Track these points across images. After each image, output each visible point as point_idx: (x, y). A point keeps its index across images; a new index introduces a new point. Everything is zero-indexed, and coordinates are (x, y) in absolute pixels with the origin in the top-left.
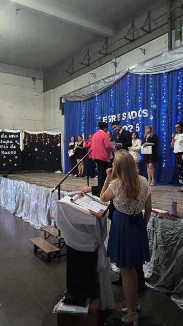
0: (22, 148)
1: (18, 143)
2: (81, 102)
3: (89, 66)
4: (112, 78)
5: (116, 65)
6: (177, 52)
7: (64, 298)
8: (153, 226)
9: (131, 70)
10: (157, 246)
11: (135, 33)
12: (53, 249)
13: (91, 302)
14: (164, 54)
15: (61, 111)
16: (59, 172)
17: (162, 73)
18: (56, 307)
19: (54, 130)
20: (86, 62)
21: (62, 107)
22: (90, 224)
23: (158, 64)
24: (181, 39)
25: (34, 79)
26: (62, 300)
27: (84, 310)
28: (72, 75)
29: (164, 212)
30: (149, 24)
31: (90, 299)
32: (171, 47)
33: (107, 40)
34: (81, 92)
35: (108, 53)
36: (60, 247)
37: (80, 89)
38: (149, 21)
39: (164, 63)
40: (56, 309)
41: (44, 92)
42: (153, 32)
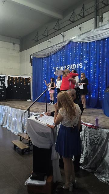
0: (6, 86)
1: (4, 83)
2: (42, 58)
3: (47, 36)
4: (61, 44)
5: (63, 36)
6: (100, 29)
7: (31, 176)
8: (84, 133)
9: (73, 40)
10: (87, 144)
11: (75, 17)
12: (25, 146)
13: (47, 178)
14: (92, 30)
15: (30, 63)
16: (29, 100)
17: (91, 42)
18: (26, 181)
19: (26, 75)
20: (46, 34)
21: (31, 61)
22: (47, 132)
23: (89, 36)
24: (102, 22)
25: (14, 44)
26: (30, 177)
27: (44, 183)
28: (37, 42)
29: (91, 124)
30: (84, 12)
31: (47, 176)
32: (96, 27)
33: (58, 21)
34: (43, 52)
35: (59, 29)
36: (29, 145)
37: (42, 50)
38: (84, 10)
39: (92, 36)
40: (27, 182)
41: (20, 52)
42: (86, 17)
